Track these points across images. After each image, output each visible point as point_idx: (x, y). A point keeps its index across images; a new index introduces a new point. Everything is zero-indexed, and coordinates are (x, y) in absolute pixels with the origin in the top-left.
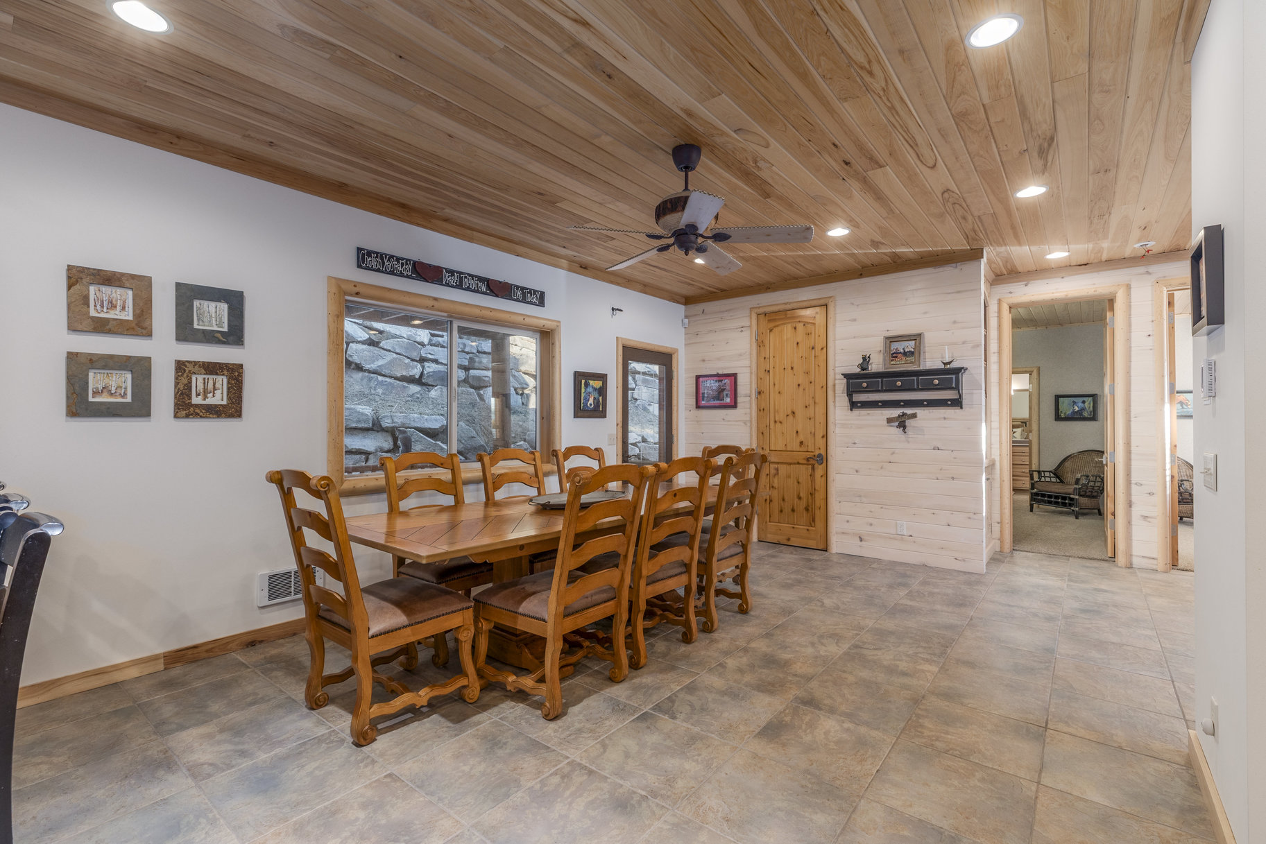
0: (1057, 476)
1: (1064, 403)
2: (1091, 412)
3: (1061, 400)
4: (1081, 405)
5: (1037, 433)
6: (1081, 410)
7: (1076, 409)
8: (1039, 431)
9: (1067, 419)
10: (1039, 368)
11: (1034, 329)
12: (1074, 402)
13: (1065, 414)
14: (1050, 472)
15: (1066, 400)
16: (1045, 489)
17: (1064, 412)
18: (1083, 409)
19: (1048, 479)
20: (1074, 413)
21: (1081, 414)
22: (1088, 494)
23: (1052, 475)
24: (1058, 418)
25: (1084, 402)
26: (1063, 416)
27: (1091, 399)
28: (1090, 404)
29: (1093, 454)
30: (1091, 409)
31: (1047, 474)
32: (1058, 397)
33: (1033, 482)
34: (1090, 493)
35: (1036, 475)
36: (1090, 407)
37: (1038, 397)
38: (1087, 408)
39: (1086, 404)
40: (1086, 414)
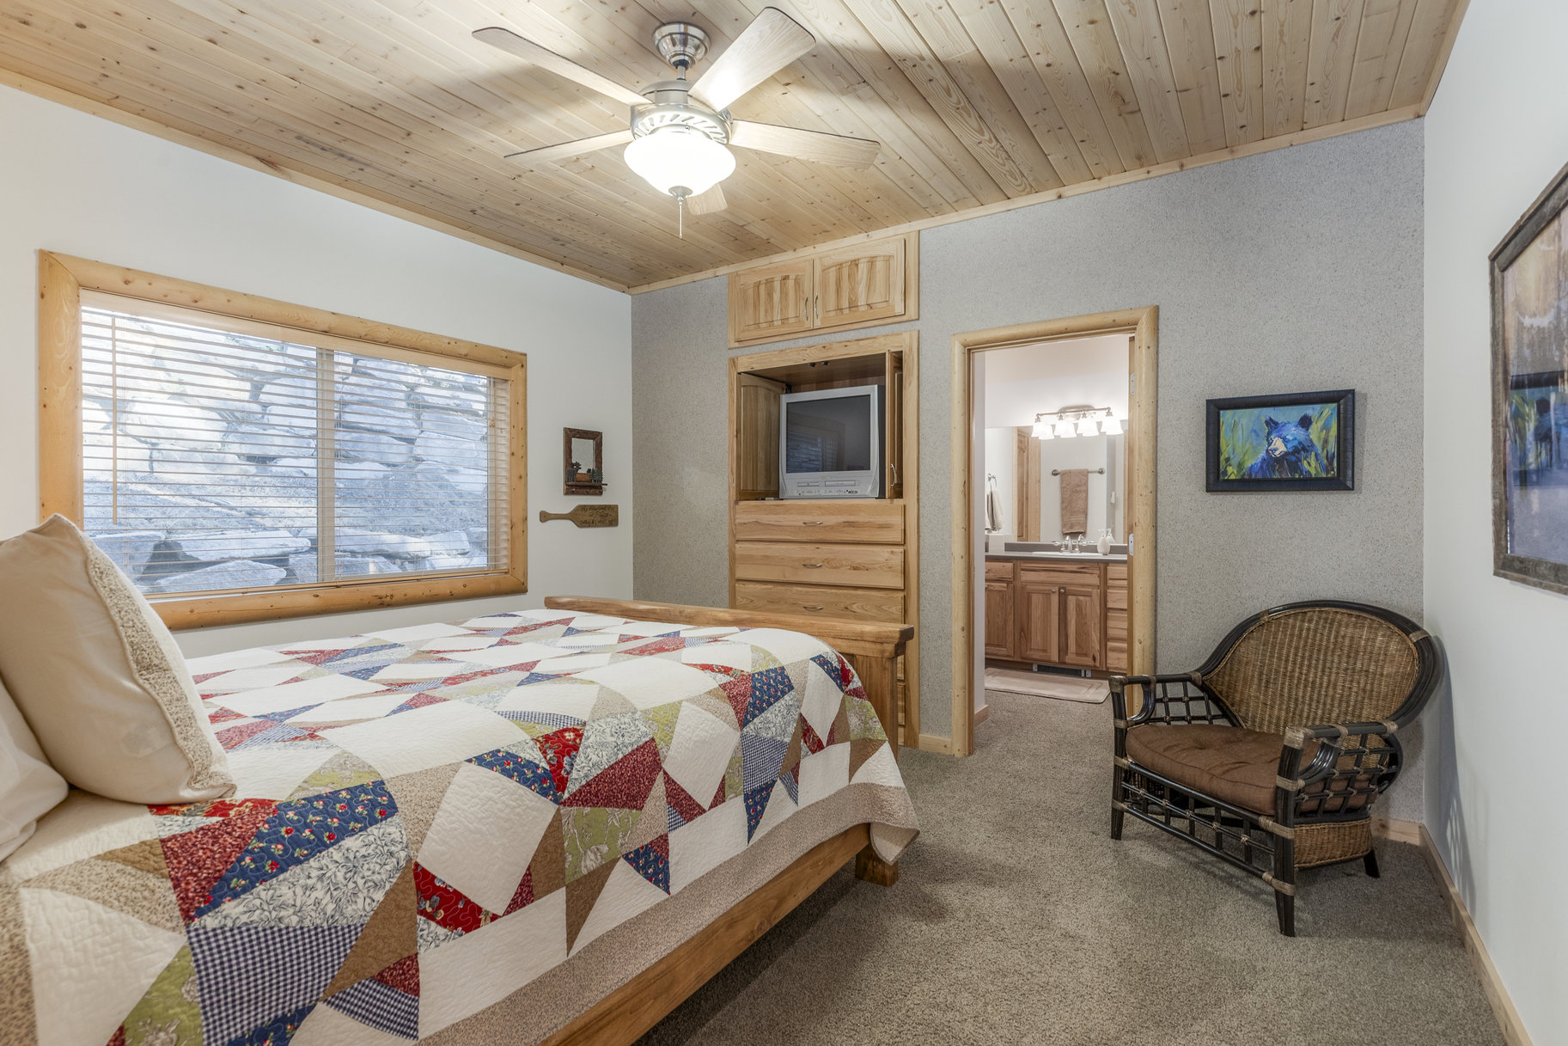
0: (1210, 693)
1: (1240, 431)
2: (1330, 459)
3: (1227, 416)
4: (1294, 433)
5: (1150, 534)
6: (1296, 451)
7: (1279, 447)
8: (1155, 527)
9: (1249, 484)
10: (1157, 309)
11: (1139, 174)
12: (1272, 425)
13: (1240, 466)
14: (1184, 679)
15: (1246, 417)
16: (1162, 762)
17: (1234, 462)
18: (1303, 449)
19: (1177, 709)
20: (1271, 461)
21: (1295, 467)
22: (1333, 802)
23: (1193, 691)
24: (1217, 481)
25: (1305, 422)
26: (1232, 473)
27: (1329, 410)
28: (1326, 427)
29: (1341, 616)
30: (1332, 447)
31: (1175, 690)
32: (1216, 408)
33: (1122, 724)
34: (1339, 801)
35: (1136, 698)
36: (1326, 441)
37: (1151, 411)
38: (1318, 445)
39: (1315, 433)
40: (1311, 467)
